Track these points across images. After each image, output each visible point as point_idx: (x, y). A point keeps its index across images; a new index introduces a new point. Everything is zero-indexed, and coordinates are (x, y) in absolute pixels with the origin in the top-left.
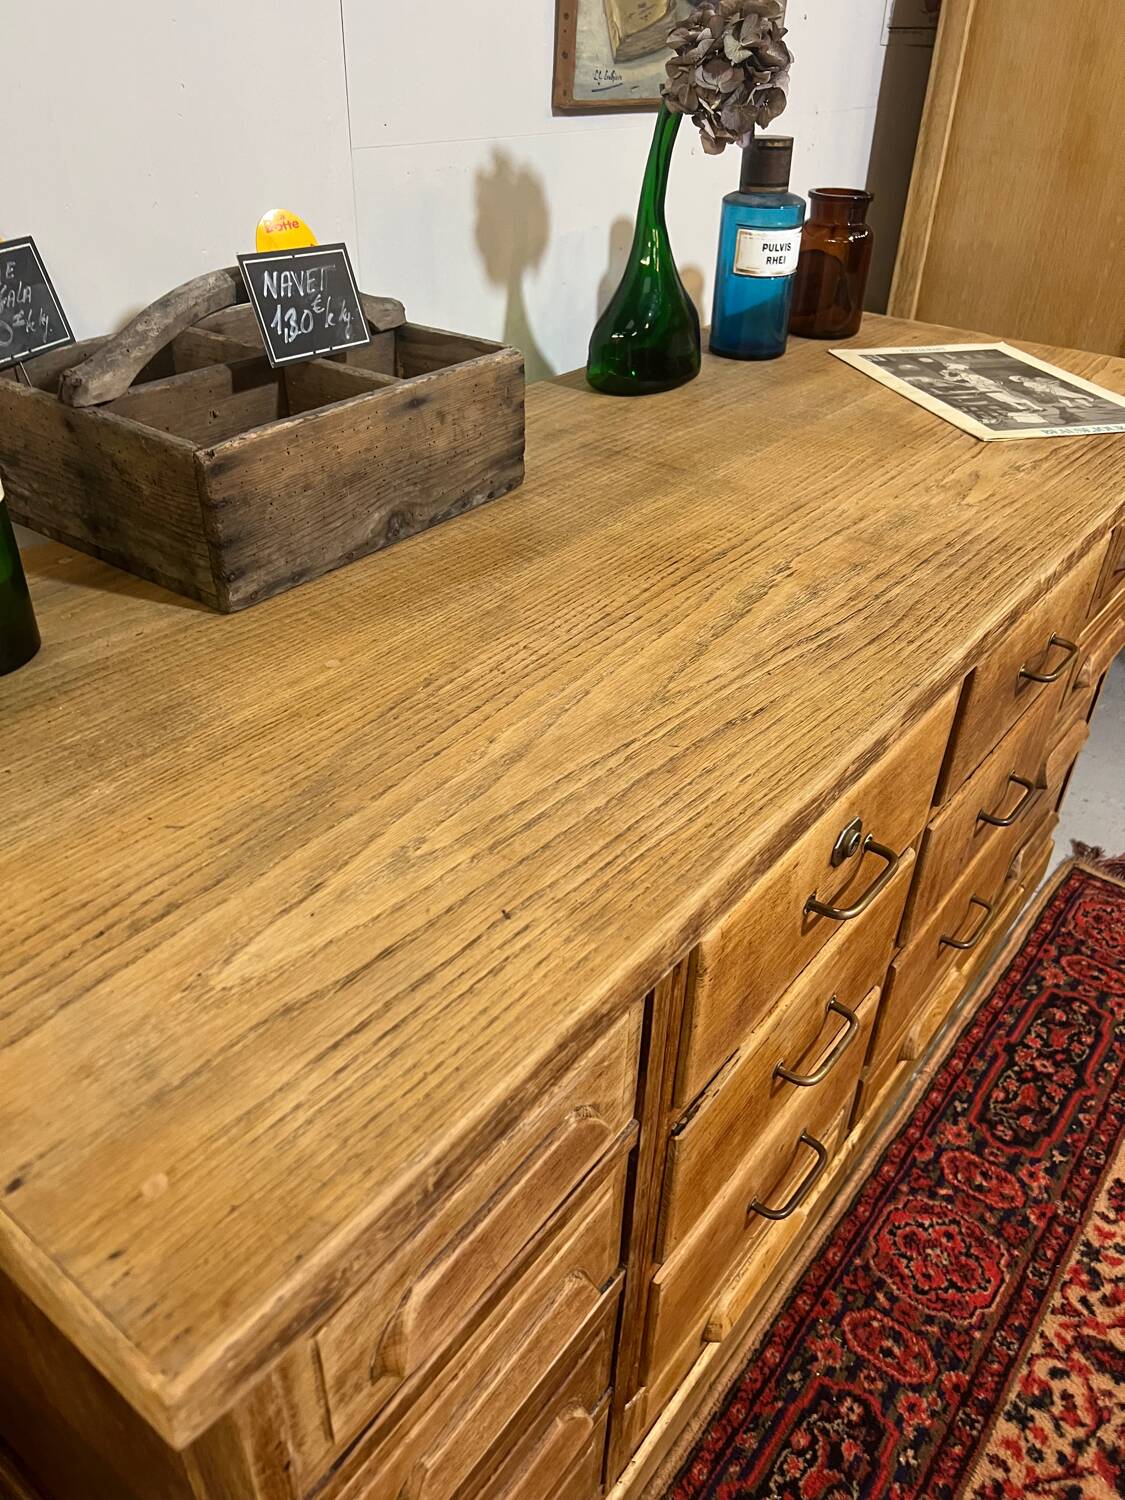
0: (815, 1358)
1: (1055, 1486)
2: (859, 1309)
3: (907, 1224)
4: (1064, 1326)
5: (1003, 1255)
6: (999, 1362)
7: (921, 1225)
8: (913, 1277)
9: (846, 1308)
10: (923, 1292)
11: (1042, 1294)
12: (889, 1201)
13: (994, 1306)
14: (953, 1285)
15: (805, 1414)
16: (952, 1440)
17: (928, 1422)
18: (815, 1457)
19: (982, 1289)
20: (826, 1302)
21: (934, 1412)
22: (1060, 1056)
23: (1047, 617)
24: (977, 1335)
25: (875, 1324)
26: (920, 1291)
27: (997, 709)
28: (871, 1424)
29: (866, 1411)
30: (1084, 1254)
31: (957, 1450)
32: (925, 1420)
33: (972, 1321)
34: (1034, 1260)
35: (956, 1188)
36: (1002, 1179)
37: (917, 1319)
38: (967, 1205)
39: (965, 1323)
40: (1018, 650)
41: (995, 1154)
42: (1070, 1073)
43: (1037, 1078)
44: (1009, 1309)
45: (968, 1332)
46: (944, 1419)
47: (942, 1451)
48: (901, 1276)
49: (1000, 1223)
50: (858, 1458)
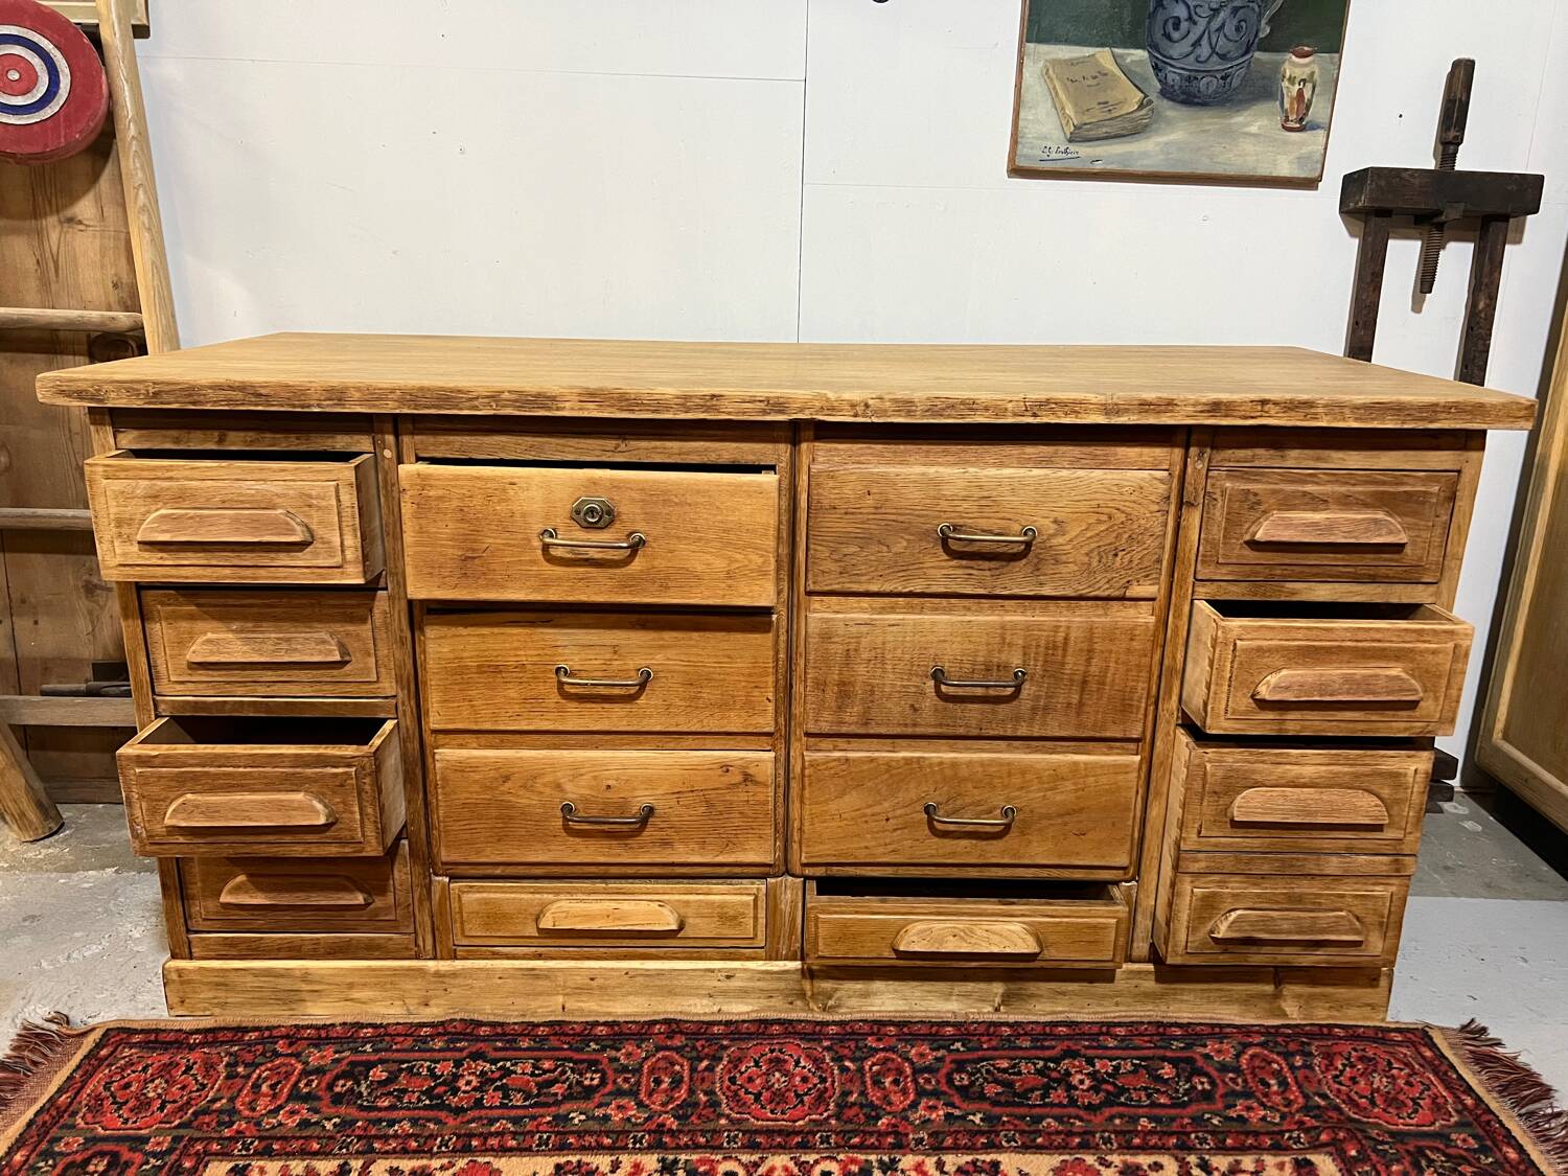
0: (618, 1050)
2: (682, 1056)
3: (791, 1055)
4: (786, 1169)
5: (821, 1114)
6: (707, 1141)
7: (797, 1063)
8: (742, 1073)
9: (678, 1050)
10: (734, 1083)
11: (805, 1146)
12: (801, 1039)
13: (760, 1123)
14: (758, 1096)
15: (570, 1060)
16: (614, 1136)
17: (617, 1119)
18: (540, 1075)
19: (772, 1112)
20: (671, 1038)
21: (629, 1119)
22: (1110, 1088)
23: (986, 494)
24: (723, 1121)
25: (677, 1068)
26: (732, 1080)
27: (900, 546)
28: (589, 1092)
29: (598, 1086)
30: (880, 1161)
31: (607, 1141)
32: (617, 1117)
33: (734, 1115)
34: (837, 1134)
35: (861, 1070)
36: (904, 1092)
37: (705, 1087)
38: (851, 1081)
39: (727, 1112)
40: (914, 496)
41: (928, 1081)
42: (1096, 1099)
43: (1059, 1081)
44: (769, 1132)
45: (720, 1116)
46: (628, 1127)
47: (599, 1133)
48: (736, 1067)
49: (854, 1104)
50: (556, 1094)
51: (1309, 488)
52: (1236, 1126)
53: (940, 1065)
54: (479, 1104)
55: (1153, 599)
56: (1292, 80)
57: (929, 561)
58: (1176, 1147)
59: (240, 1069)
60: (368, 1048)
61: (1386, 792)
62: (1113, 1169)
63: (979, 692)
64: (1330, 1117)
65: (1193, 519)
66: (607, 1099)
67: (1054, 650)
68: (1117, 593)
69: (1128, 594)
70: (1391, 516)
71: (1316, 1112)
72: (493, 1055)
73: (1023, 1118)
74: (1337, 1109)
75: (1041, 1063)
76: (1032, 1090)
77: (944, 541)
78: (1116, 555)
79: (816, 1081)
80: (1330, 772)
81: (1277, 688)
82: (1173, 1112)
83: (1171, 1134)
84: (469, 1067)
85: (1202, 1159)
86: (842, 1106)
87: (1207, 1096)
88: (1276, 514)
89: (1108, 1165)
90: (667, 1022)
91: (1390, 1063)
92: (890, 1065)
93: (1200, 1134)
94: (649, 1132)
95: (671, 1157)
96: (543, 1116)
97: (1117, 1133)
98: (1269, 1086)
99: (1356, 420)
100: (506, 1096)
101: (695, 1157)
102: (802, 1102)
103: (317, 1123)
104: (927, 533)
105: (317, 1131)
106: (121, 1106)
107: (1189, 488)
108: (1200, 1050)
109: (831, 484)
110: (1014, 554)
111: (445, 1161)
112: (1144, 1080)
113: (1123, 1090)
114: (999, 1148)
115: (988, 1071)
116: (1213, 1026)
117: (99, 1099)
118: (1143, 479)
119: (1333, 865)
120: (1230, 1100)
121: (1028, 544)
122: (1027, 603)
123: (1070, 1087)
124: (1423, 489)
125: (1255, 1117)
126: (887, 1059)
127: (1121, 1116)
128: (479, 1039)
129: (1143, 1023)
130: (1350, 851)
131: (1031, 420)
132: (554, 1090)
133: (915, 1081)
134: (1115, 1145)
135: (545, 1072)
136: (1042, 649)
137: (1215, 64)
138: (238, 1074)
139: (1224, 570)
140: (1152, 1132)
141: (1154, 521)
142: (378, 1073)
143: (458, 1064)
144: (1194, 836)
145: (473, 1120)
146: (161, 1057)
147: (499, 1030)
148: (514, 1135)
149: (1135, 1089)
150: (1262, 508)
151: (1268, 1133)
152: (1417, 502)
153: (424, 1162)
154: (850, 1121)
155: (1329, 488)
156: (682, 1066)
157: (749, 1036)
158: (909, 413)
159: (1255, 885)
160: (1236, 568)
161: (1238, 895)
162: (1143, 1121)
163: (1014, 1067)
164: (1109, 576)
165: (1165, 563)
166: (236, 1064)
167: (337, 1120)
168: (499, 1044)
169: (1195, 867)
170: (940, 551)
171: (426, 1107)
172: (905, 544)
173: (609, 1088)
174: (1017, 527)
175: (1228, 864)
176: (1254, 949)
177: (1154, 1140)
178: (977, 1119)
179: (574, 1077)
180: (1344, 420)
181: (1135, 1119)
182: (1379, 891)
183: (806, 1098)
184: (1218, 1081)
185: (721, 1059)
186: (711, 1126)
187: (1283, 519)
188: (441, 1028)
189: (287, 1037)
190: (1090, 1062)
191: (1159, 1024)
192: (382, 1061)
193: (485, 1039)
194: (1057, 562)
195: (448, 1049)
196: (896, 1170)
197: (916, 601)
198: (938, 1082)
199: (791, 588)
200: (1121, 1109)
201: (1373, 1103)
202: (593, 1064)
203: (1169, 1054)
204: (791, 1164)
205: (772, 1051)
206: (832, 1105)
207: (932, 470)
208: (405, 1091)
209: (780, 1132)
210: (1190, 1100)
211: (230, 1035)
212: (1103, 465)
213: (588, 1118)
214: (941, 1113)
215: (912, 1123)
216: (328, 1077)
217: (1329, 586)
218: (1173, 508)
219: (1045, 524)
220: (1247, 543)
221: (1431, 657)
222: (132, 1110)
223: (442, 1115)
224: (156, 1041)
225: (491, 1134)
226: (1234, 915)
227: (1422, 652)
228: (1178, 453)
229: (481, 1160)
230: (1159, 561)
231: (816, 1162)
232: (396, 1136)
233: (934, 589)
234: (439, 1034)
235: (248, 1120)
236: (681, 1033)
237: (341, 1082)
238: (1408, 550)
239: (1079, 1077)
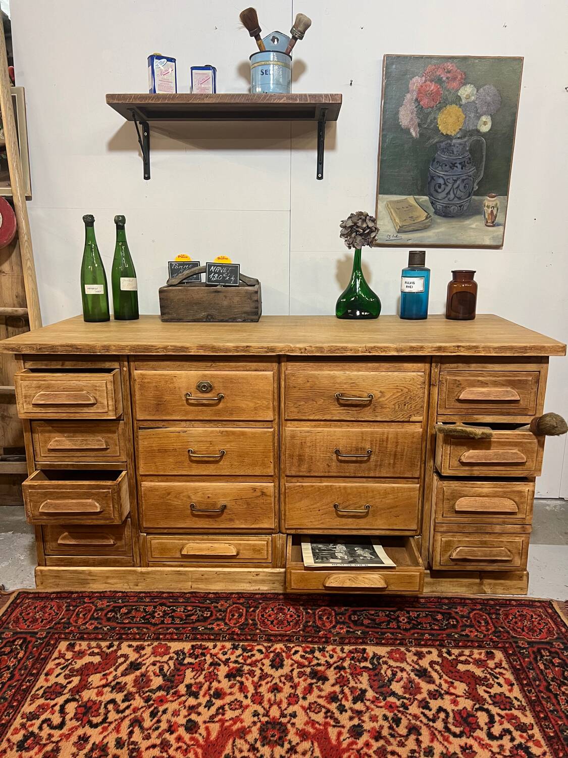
0: (218, 603)
1: (216, 660)
2: (243, 606)
4: (281, 649)
5: (297, 629)
6: (251, 638)
7: (289, 610)
8: (267, 613)
9: (241, 604)
11: (290, 641)
12: (291, 601)
13: (273, 632)
14: (272, 622)
15: (199, 607)
16: (215, 635)
18: (186, 612)
19: (278, 628)
20: (239, 600)
21: (221, 629)
22: (415, 622)
23: (353, 382)
24: (258, 631)
25: (241, 610)
26: (263, 616)
27: (321, 402)
28: (206, 619)
29: (209, 617)
30: (319, 648)
31: (212, 637)
32: (216, 628)
33: (262, 629)
34: (302, 637)
35: (314, 613)
36: (331, 622)
37: (251, 618)
38: (310, 617)
39: (260, 627)
40: (325, 382)
41: (341, 618)
42: (408, 626)
43: (394, 619)
44: (276, 636)
45: (257, 629)
46: (221, 632)
47: (209, 634)
48: (264, 611)
49: (310, 626)
50: (193, 619)
51: (480, 378)
52: (465, 638)
53: (346, 612)
54: (163, 622)
55: (421, 422)
56: (488, 207)
57: (332, 408)
58: (439, 645)
59: (71, 608)
60: (120, 601)
61: (517, 499)
62: (411, 653)
63: (354, 459)
64: (504, 636)
65: (435, 390)
66: (212, 622)
67: (383, 441)
68: (406, 420)
69: (411, 420)
70: (513, 389)
71: (499, 634)
72: (169, 604)
73: (377, 633)
74: (508, 633)
75: (388, 612)
76: (383, 623)
77: (338, 399)
78: (405, 405)
79: (296, 616)
80: (494, 491)
81: (469, 457)
82: (439, 632)
83: (437, 640)
84: (159, 608)
85: (448, 650)
86: (305, 626)
87: (454, 626)
88: (468, 389)
89: (410, 651)
90: (237, 593)
91: (532, 616)
92: (326, 612)
93: (449, 641)
94: (229, 634)
95: (237, 644)
96: (188, 627)
97: (415, 639)
98: (481, 623)
99: (495, 353)
100: (173, 620)
101: (246, 644)
102: (289, 624)
103: (101, 628)
104: (331, 397)
105: (101, 631)
106: (26, 621)
107: (433, 379)
108: (454, 610)
109: (293, 378)
110: (365, 405)
111: (149, 643)
112: (429, 620)
113: (420, 623)
114: (366, 644)
115: (366, 615)
116: (461, 599)
117: (18, 618)
118: (414, 376)
119: (498, 529)
120: (464, 628)
121: (371, 401)
122: (371, 423)
123: (399, 622)
124: (525, 378)
125: (472, 635)
126: (325, 610)
127: (418, 633)
128: (163, 598)
129: (432, 597)
130: (504, 523)
131: (368, 354)
132: (192, 618)
133: (336, 618)
134: (414, 644)
135: (189, 611)
136: (378, 442)
137: (456, 201)
138: (70, 610)
139: (448, 410)
140: (429, 640)
141: (421, 393)
142: (124, 610)
143: (155, 607)
144: (441, 517)
145: (160, 628)
146: (40, 603)
147: (171, 595)
148: (176, 634)
149: (425, 623)
150: (462, 386)
151: (477, 641)
152: (523, 383)
153: (142, 643)
154: (308, 632)
155: (488, 378)
156: (243, 610)
157: (270, 599)
158: (322, 352)
159: (467, 537)
160: (453, 410)
161: (460, 541)
162: (427, 635)
163: (377, 613)
164: (403, 413)
165: (425, 408)
166: (69, 606)
167: (108, 627)
168: (171, 600)
169: (442, 529)
170: (336, 403)
171: (143, 623)
172: (322, 401)
173: (214, 617)
174: (366, 395)
175: (455, 528)
176: (468, 563)
177: (430, 643)
178: (359, 633)
179: (200, 613)
180: (490, 353)
181: (423, 635)
182: (517, 539)
183: (291, 623)
184: (460, 621)
185: (259, 607)
186: (253, 632)
187: (470, 391)
188: (148, 594)
189: (89, 597)
190: (408, 612)
191: (439, 598)
192: (125, 606)
193: (166, 598)
194: (382, 408)
195: (151, 602)
196: (325, 651)
197: (328, 423)
198: (345, 619)
199: (279, 418)
200: (418, 631)
201: (523, 630)
202: (208, 609)
203: (441, 611)
204: (283, 647)
205: (279, 605)
206: (301, 626)
207: (332, 372)
208: (134, 617)
209: (280, 635)
210: (447, 628)
211: (66, 595)
212: (399, 370)
213: (205, 629)
214: (345, 630)
215: (333, 634)
216: (105, 612)
217: (491, 416)
218: (427, 386)
219: (376, 393)
220: (456, 400)
221: (529, 445)
222: (30, 622)
223: (149, 626)
224: (38, 597)
225: (167, 633)
226: (458, 549)
227: (525, 443)
228: (427, 365)
229: (163, 643)
230: (422, 407)
231: (293, 647)
232: (131, 633)
233: (334, 418)
234: (147, 597)
235: (75, 626)
236: (243, 597)
237: (110, 613)
238: (521, 402)
239: (403, 618)
